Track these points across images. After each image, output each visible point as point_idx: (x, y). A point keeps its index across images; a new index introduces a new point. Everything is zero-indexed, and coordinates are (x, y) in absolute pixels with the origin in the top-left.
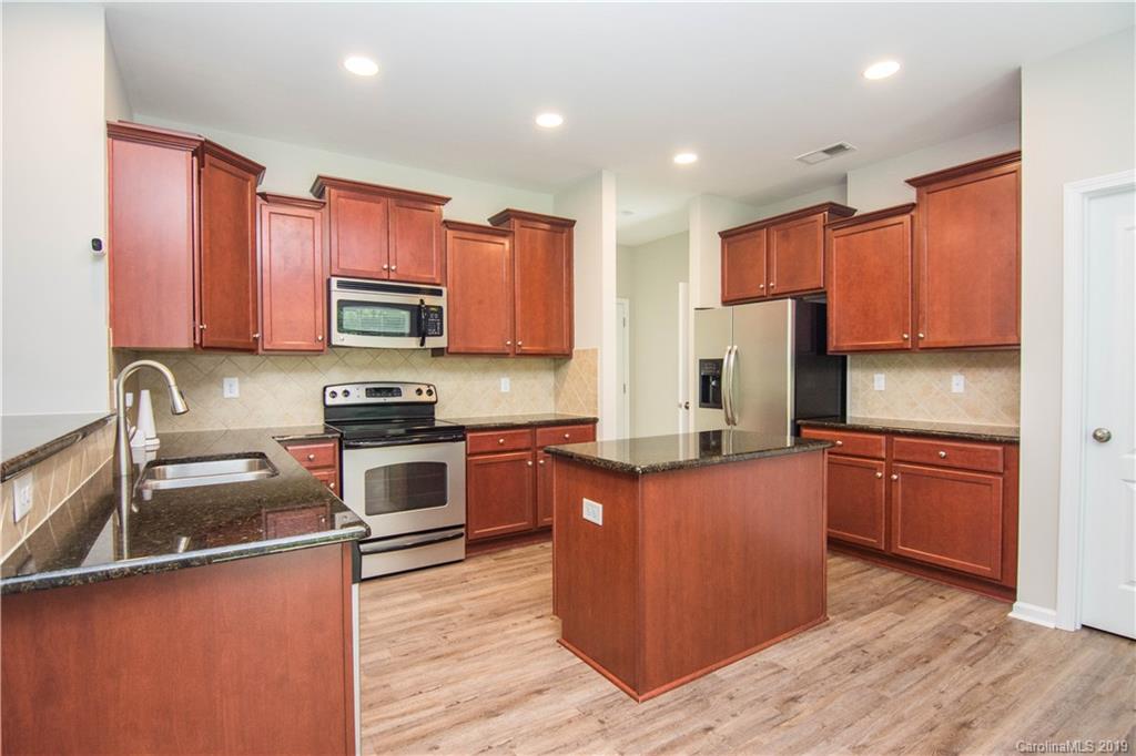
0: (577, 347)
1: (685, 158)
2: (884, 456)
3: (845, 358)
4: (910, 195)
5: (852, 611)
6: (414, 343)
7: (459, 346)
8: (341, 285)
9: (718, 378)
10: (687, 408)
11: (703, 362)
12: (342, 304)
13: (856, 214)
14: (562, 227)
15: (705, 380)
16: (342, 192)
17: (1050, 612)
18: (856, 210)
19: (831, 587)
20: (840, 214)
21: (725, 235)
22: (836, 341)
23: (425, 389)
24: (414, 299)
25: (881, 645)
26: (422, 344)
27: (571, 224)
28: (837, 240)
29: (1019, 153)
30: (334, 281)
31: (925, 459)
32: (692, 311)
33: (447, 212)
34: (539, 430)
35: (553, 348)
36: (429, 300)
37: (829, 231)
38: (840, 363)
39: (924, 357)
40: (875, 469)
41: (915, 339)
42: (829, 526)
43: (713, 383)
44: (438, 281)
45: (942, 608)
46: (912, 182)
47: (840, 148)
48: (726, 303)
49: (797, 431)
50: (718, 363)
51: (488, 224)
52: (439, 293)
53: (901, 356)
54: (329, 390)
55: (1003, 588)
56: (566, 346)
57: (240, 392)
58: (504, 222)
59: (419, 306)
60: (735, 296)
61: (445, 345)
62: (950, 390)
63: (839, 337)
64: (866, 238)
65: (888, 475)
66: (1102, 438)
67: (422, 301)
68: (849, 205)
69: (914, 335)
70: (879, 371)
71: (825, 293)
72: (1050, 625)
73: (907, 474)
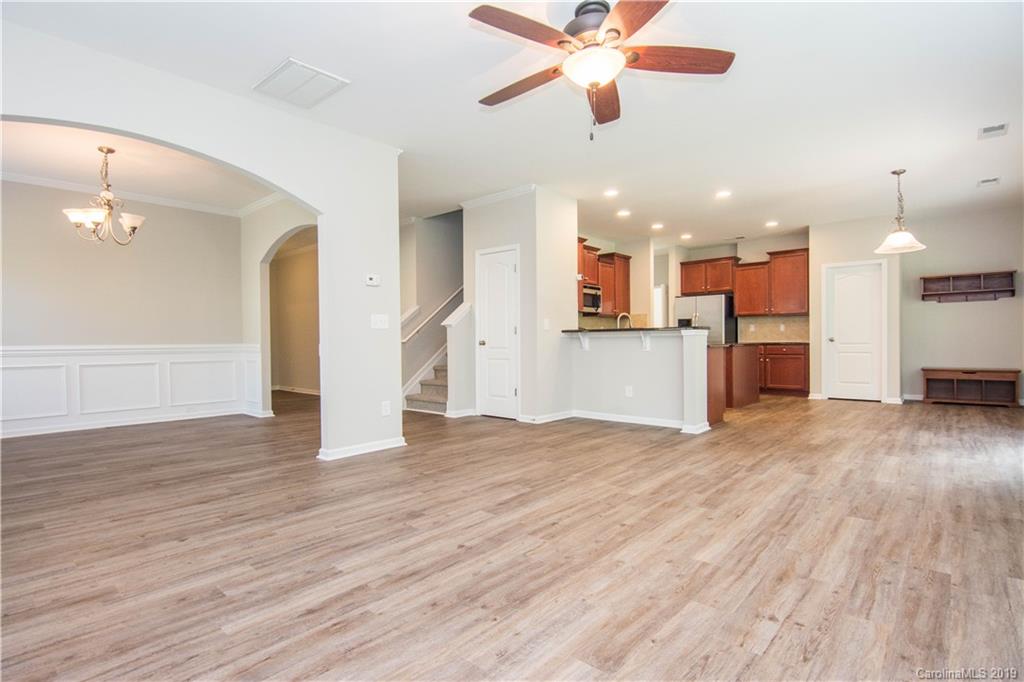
2: (763, 353)
3: (737, 319)
4: (766, 258)
6: (594, 310)
7: (606, 313)
11: (680, 321)
13: (740, 262)
17: (819, 395)
18: (740, 259)
20: (736, 260)
21: (682, 264)
22: (737, 312)
26: (597, 311)
27: (629, 258)
28: (739, 272)
29: (808, 249)
31: (778, 353)
32: (672, 299)
36: (597, 293)
37: (734, 268)
44: (597, 284)
46: (769, 253)
48: (684, 294)
50: (689, 321)
52: (599, 289)
55: (803, 391)
59: (595, 295)
60: (688, 291)
61: (602, 312)
62: (779, 330)
64: (750, 271)
66: (832, 340)
68: (739, 256)
69: (770, 310)
70: (751, 323)
71: (732, 293)
72: (820, 398)
73: (771, 359)
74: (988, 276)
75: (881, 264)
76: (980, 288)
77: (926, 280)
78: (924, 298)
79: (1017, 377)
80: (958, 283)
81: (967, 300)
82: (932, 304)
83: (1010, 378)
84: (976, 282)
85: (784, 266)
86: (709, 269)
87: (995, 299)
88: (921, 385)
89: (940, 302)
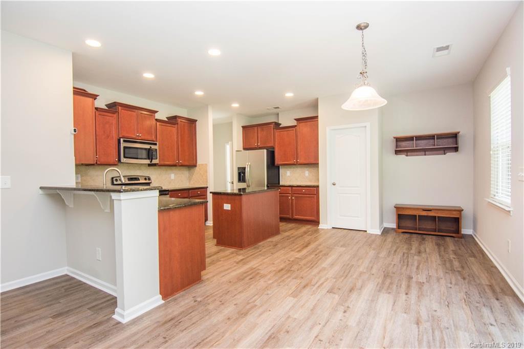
0: (198, 163)
1: (235, 105)
2: (290, 192)
3: (279, 167)
4: (295, 123)
5: (285, 231)
6: (148, 162)
7: (162, 163)
8: (124, 141)
9: (244, 173)
10: (232, 183)
11: (239, 168)
12: (125, 148)
13: (281, 126)
14: (192, 122)
15: (239, 174)
16: (123, 108)
17: (326, 225)
18: (280, 124)
19: (280, 228)
20: (277, 125)
21: (243, 127)
22: (277, 162)
23: (147, 178)
24: (148, 146)
25: (292, 235)
26: (151, 162)
27: (195, 121)
28: (277, 133)
29: (318, 116)
30: (122, 140)
31: (300, 193)
32: (234, 153)
33: (157, 116)
34: (190, 191)
35: (190, 164)
36: (153, 147)
37: (275, 130)
38: (278, 168)
39: (299, 166)
40: (288, 196)
41: (297, 162)
42: (280, 214)
43: (242, 175)
44: (154, 140)
45: (304, 228)
46: (295, 119)
47: (278, 108)
48: (245, 149)
49: (268, 186)
50: (244, 168)
51: (167, 120)
52: (156, 144)
53: (293, 166)
54: (114, 179)
55: (316, 222)
56: (195, 162)
57: (81, 180)
58: (173, 120)
59: (149, 149)
60: (247, 147)
61: (158, 162)
62: (305, 175)
63: (278, 161)
64: (285, 133)
65: (292, 198)
66: (334, 184)
67: (151, 147)
68: (280, 122)
69: (297, 161)
70: (288, 170)
71: (274, 148)
72: (326, 228)
73: (296, 197)
74: (441, 137)
75: (366, 127)
76: (434, 145)
77: (398, 140)
78: (397, 152)
79: (461, 215)
80: (419, 142)
81: (425, 155)
82: (402, 157)
83: (455, 215)
84: (432, 141)
85: (304, 129)
86: (259, 130)
87: (445, 154)
88: (394, 218)
89: (407, 156)
